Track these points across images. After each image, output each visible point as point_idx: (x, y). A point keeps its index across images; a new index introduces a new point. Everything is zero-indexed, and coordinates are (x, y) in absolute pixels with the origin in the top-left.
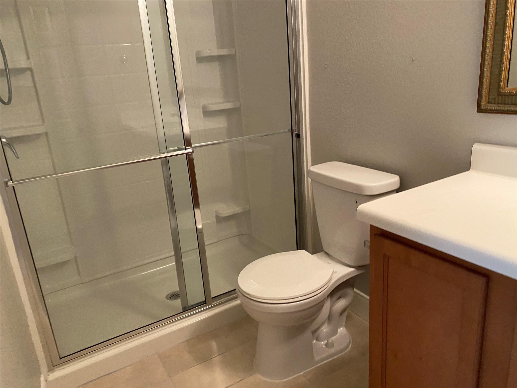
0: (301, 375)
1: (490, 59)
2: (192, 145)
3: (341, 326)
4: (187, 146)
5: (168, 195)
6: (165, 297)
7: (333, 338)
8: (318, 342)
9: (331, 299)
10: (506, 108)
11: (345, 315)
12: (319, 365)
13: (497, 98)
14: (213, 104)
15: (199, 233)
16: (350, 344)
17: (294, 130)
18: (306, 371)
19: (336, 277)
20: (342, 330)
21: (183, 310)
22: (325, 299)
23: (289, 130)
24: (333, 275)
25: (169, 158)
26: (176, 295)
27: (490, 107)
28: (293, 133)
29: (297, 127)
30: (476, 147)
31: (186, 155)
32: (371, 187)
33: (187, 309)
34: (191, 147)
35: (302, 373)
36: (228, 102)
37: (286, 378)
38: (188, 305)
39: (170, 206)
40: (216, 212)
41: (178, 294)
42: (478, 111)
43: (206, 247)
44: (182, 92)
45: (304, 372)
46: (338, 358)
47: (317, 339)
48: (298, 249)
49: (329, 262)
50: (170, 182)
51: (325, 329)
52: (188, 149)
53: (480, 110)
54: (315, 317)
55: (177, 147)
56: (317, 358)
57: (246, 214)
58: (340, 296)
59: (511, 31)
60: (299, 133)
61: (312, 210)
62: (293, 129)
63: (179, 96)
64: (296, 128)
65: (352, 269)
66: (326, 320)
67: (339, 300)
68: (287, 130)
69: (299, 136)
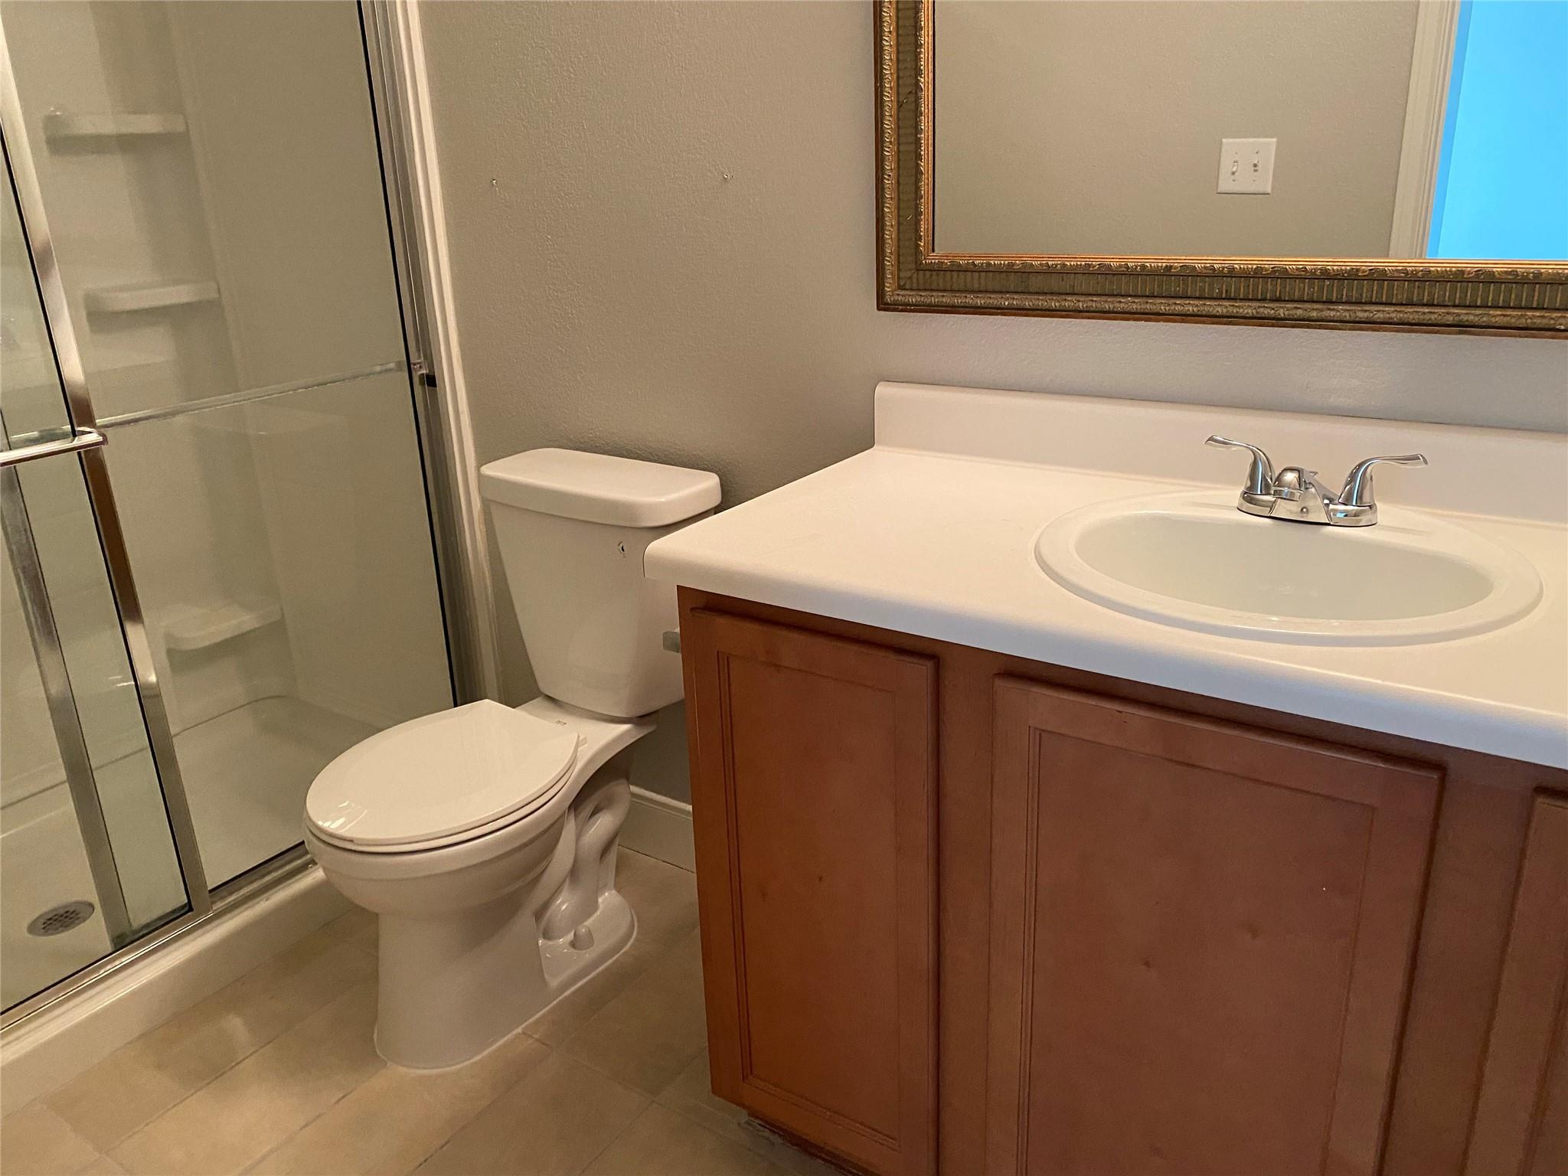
0: (518, 1036)
1: (895, 186)
2: (97, 421)
3: (605, 887)
4: (79, 426)
5: (24, 587)
6: (25, 930)
7: (589, 922)
8: (550, 943)
9: (576, 817)
10: (935, 298)
11: (612, 857)
12: (560, 998)
13: (915, 276)
14: (122, 289)
15: (145, 697)
16: (633, 929)
17: (415, 364)
18: (527, 1023)
19: (586, 754)
20: (608, 898)
21: (115, 946)
22: (562, 816)
23: (399, 364)
24: (579, 749)
25: (17, 468)
26: (66, 917)
27: (903, 297)
28: (414, 373)
29: (422, 355)
30: (882, 390)
31: (79, 453)
32: (650, 506)
33: (128, 940)
34: (94, 426)
35: (519, 1030)
36: (177, 282)
37: (477, 1053)
38: (130, 925)
39: (36, 622)
40: (169, 637)
41: (71, 911)
42: (879, 309)
43: (174, 740)
44: (47, 251)
45: (524, 1025)
46: (607, 969)
47: (547, 935)
48: (459, 702)
49: (561, 720)
50: (29, 544)
51: (564, 904)
52: (84, 433)
53: (883, 305)
54: (538, 870)
55: (40, 431)
56: (554, 983)
57: (275, 630)
58: (596, 807)
59: (931, 124)
60: (431, 374)
61: (490, 592)
62: (412, 360)
63: (37, 264)
64: (419, 357)
65: (625, 727)
66: (565, 880)
67: (597, 816)
68: (392, 365)
69: (431, 381)
